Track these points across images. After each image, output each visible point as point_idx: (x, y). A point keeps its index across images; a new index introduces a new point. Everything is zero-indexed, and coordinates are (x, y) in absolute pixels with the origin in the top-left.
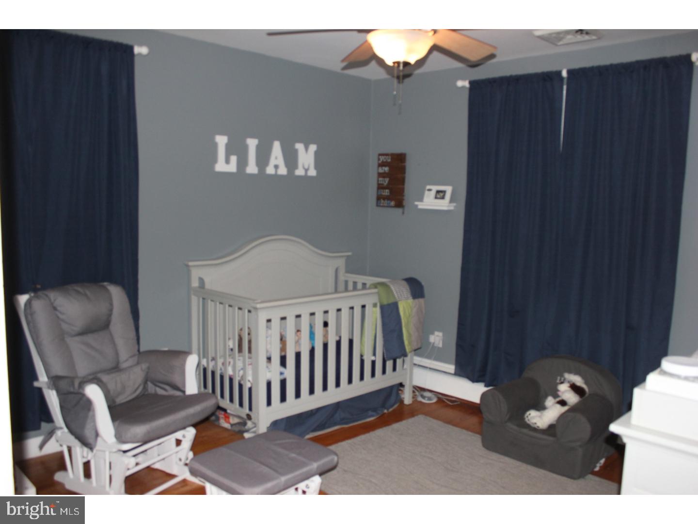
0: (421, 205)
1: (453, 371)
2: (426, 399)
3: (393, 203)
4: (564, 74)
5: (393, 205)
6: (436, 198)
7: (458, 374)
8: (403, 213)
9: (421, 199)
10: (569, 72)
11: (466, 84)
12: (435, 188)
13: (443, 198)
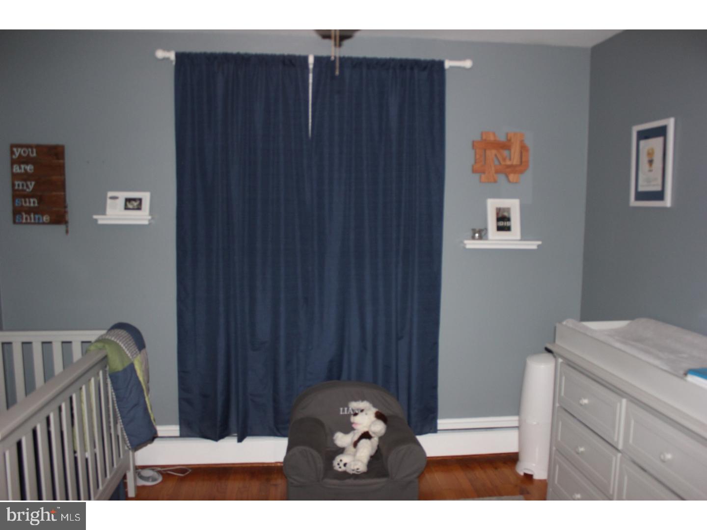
0: (102, 220)
1: (177, 434)
2: (151, 480)
3: (46, 218)
4: (311, 60)
5: (48, 221)
6: (126, 208)
7: (183, 435)
8: (67, 232)
9: (103, 212)
10: (317, 59)
11: (172, 56)
12: (123, 195)
13: (139, 208)
